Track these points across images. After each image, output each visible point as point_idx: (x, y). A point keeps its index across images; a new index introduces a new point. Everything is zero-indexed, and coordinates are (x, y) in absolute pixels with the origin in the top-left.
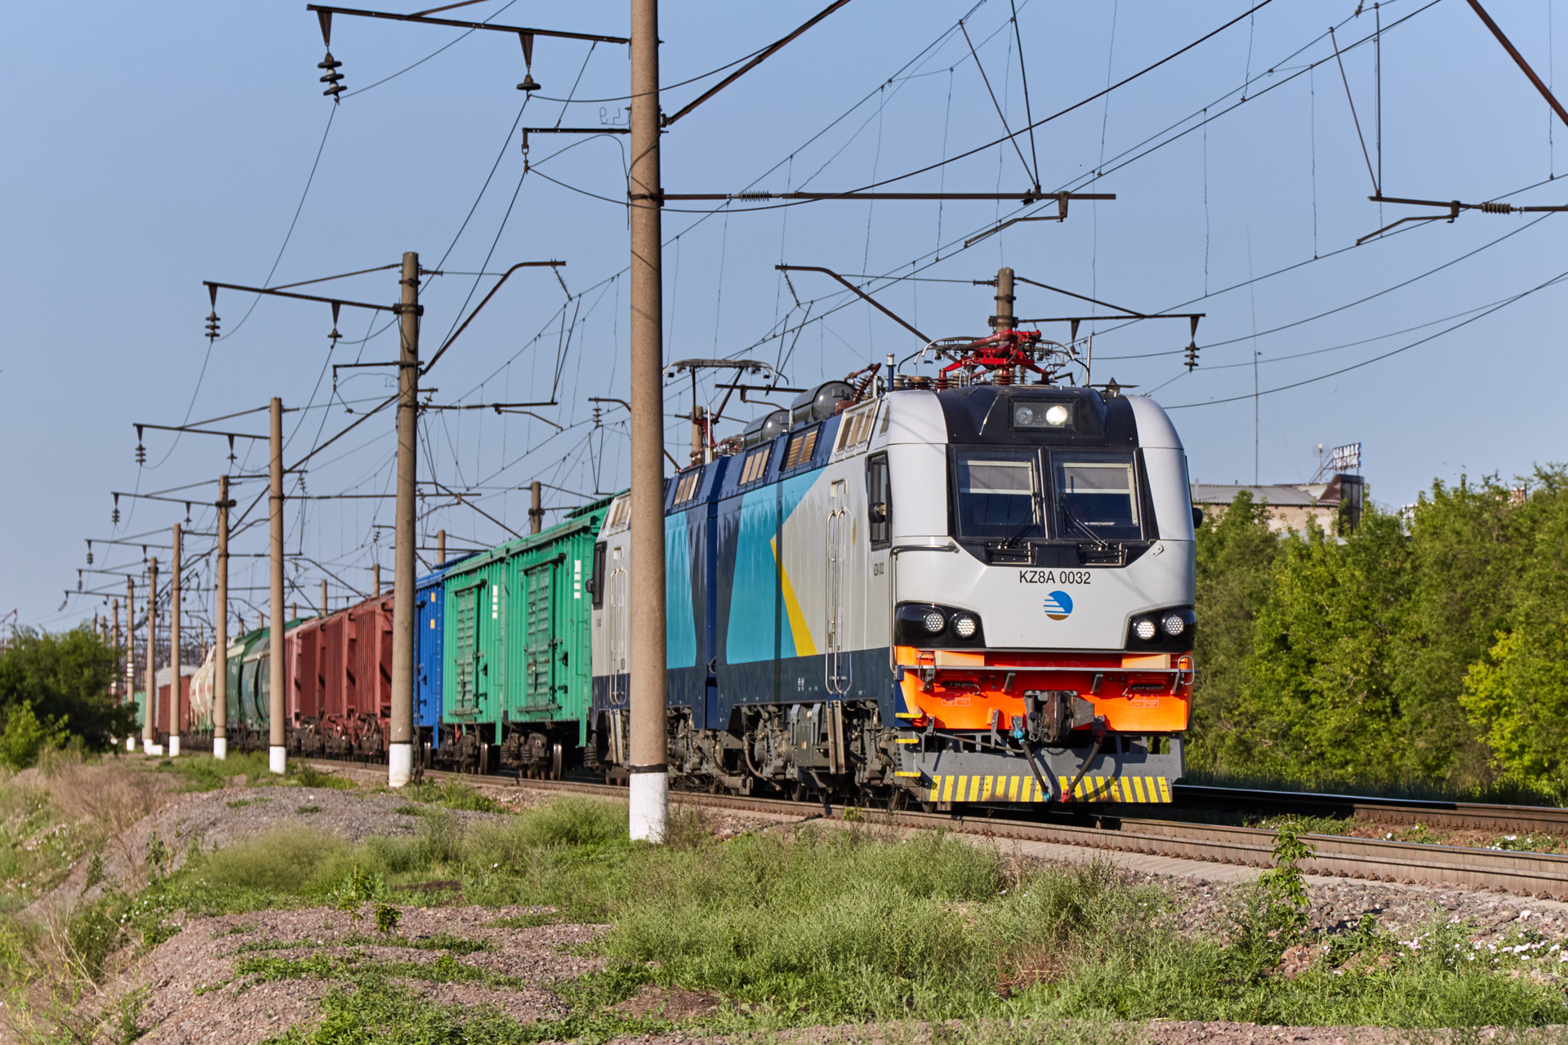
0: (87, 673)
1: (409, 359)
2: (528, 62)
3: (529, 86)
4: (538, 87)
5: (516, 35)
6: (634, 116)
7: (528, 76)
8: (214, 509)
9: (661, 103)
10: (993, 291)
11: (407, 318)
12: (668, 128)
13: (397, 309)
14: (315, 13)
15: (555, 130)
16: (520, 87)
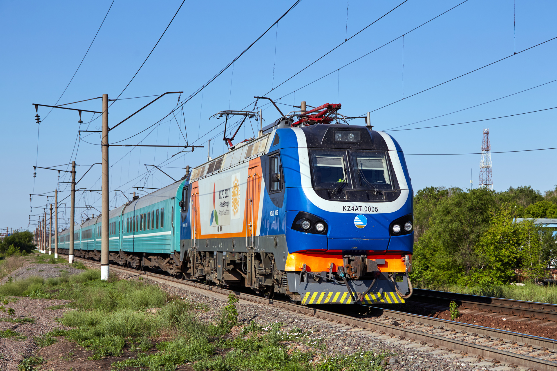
0: (28, 239)
1: (73, 181)
2: (80, 117)
3: (81, 122)
4: (82, 122)
5: (78, 111)
6: (103, 129)
7: (80, 120)
8: (49, 210)
9: (109, 126)
10: (186, 170)
11: (73, 174)
12: (110, 131)
13: (71, 172)
14: (34, 105)
15: (86, 131)
16: (79, 122)
